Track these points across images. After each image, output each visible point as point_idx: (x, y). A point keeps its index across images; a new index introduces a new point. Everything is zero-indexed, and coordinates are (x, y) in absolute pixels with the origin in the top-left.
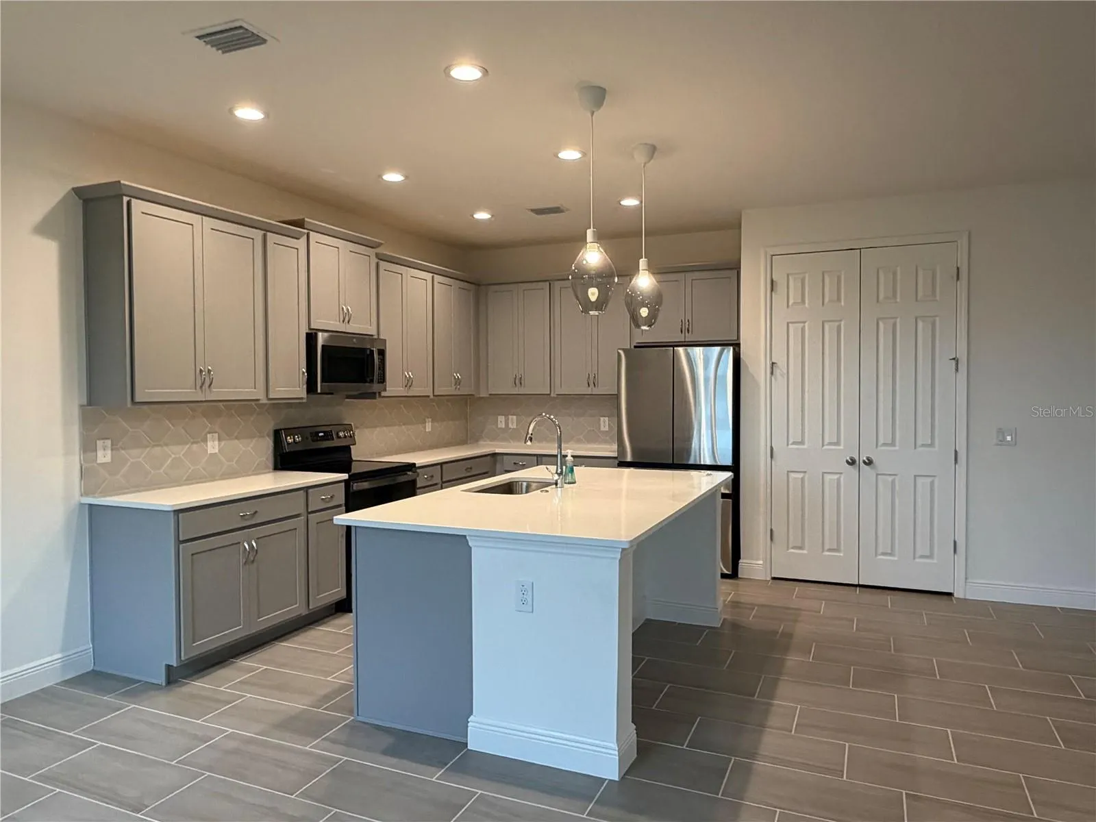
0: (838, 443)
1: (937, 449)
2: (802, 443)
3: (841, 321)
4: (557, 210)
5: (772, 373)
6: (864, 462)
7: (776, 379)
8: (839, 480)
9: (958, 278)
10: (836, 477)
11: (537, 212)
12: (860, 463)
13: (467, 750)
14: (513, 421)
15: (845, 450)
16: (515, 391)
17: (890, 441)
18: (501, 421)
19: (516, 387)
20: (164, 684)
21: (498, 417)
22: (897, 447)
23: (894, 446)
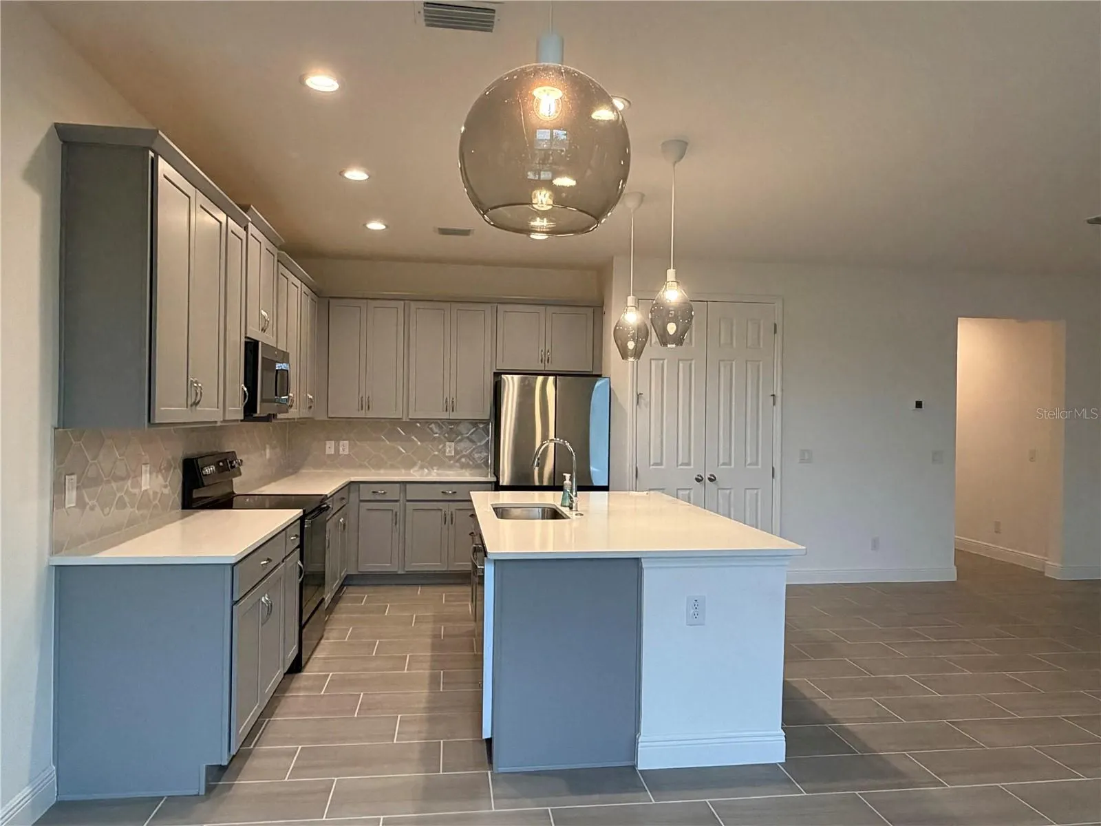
0: (689, 464)
1: (760, 467)
2: (661, 464)
3: (692, 360)
4: (463, 233)
5: (638, 402)
6: (710, 479)
7: (640, 407)
8: (689, 494)
9: (775, 332)
10: (687, 492)
11: (444, 232)
12: (707, 481)
13: (639, 771)
14: (345, 447)
15: (695, 470)
16: (362, 414)
17: (727, 461)
18: (330, 447)
19: (362, 409)
20: (202, 792)
21: (327, 442)
22: (733, 466)
23: (730, 464)
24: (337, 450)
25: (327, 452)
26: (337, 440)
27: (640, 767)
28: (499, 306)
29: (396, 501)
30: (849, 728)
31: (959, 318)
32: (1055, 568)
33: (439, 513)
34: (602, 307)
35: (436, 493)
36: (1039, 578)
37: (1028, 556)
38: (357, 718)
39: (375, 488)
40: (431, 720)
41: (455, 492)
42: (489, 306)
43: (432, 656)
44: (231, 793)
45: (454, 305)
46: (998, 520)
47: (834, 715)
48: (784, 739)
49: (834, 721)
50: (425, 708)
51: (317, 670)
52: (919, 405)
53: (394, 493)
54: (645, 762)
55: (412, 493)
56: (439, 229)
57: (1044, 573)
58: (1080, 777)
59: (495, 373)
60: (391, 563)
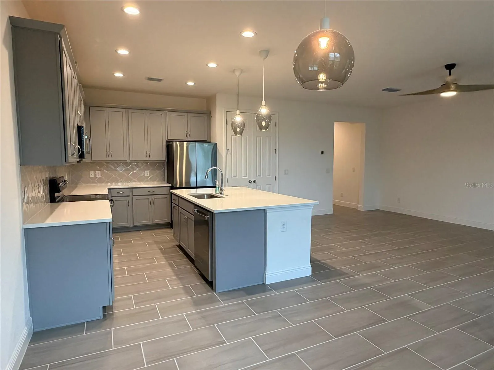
1: (271, 176)
2: (236, 177)
3: (247, 136)
4: (160, 80)
5: (227, 153)
7: (228, 155)
9: (276, 126)
11: (150, 79)
12: (253, 182)
13: (267, 284)
14: (98, 174)
15: (248, 178)
16: (108, 159)
17: (260, 175)
18: (92, 174)
19: (108, 157)
20: (102, 318)
21: (90, 172)
22: (262, 177)
23: (260, 176)
24: (95, 175)
25: (90, 176)
26: (95, 171)
27: (267, 283)
28: (168, 112)
29: (129, 196)
30: (326, 262)
31: (335, 122)
32: (362, 207)
33: (148, 200)
34: (210, 114)
35: (146, 192)
36: (356, 211)
37: (352, 204)
38: (148, 282)
39: (118, 191)
40: (180, 279)
41: (154, 191)
42: (163, 112)
43: (164, 256)
44: (114, 316)
45: (148, 111)
46: (342, 192)
47: (319, 259)
48: (311, 267)
49: (319, 261)
50: (174, 275)
51: (117, 267)
52: (322, 153)
53: (128, 193)
54: (268, 282)
55: (135, 192)
56: (149, 78)
57: (357, 209)
58: (394, 267)
59: (167, 141)
60: (127, 222)
